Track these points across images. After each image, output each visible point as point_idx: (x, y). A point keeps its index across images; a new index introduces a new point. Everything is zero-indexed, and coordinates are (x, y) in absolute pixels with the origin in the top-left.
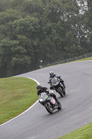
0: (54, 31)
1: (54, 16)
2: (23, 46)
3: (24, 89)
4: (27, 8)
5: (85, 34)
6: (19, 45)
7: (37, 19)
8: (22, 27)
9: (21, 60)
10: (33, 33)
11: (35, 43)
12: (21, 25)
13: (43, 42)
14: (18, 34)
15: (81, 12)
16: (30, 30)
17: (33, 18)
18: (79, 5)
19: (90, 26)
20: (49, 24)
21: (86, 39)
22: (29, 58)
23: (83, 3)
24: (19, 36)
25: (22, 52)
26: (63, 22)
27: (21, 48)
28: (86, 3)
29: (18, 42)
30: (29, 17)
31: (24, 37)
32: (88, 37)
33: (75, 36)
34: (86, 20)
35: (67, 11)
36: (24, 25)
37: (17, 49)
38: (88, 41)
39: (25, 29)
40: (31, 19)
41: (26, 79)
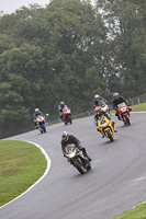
0: (67, 67)
1: (66, 44)
2: (17, 91)
3: (20, 160)
4: (25, 31)
5: (117, 71)
6: (12, 89)
7: (39, 49)
8: (16, 61)
9: (16, 113)
10: (34, 70)
11: (38, 87)
12: (15, 58)
13: (50, 84)
14: (10, 72)
15: (110, 37)
16: (30, 66)
17: (34, 48)
18: (107, 25)
19: (124, 58)
20: (59, 56)
21: (118, 79)
22: (27, 110)
23: (113, 22)
24: (12, 76)
25: (16, 100)
26: (81, 53)
27: (14, 94)
28: (117, 23)
29: (10, 86)
30: (26, 45)
31: (20, 77)
32: (121, 75)
33: (101, 75)
34: (118, 49)
35: (88, 34)
36: (19, 58)
37: (7, 95)
38: (122, 82)
39: (20, 65)
40: (30, 48)
41: (24, 143)
